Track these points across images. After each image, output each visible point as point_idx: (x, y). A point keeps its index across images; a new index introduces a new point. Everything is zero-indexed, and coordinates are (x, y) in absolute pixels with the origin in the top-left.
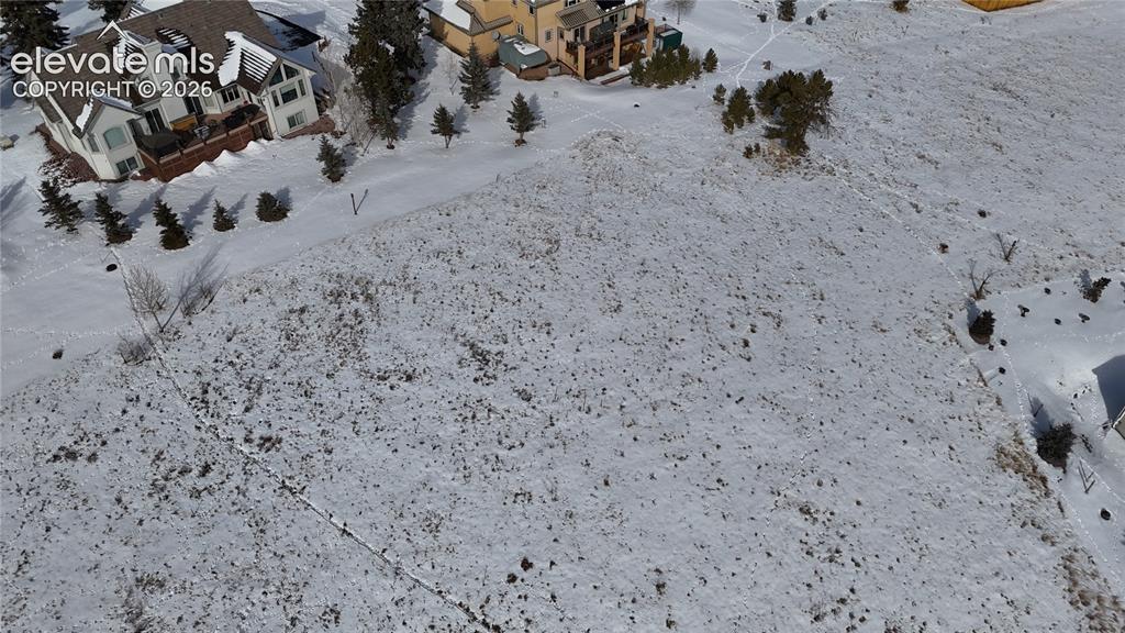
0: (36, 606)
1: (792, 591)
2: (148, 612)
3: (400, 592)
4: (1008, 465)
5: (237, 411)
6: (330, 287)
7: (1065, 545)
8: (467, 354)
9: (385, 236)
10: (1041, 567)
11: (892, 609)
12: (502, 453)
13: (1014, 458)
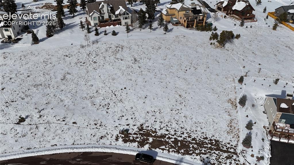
0: (53, 71)
1: (169, 105)
2: (66, 77)
3: (103, 86)
4: (230, 102)
5: (93, 57)
6: (117, 45)
7: (233, 118)
8: (133, 59)
9: (131, 41)
10: (225, 119)
11: (187, 114)
12: (130, 73)
13: (232, 102)
